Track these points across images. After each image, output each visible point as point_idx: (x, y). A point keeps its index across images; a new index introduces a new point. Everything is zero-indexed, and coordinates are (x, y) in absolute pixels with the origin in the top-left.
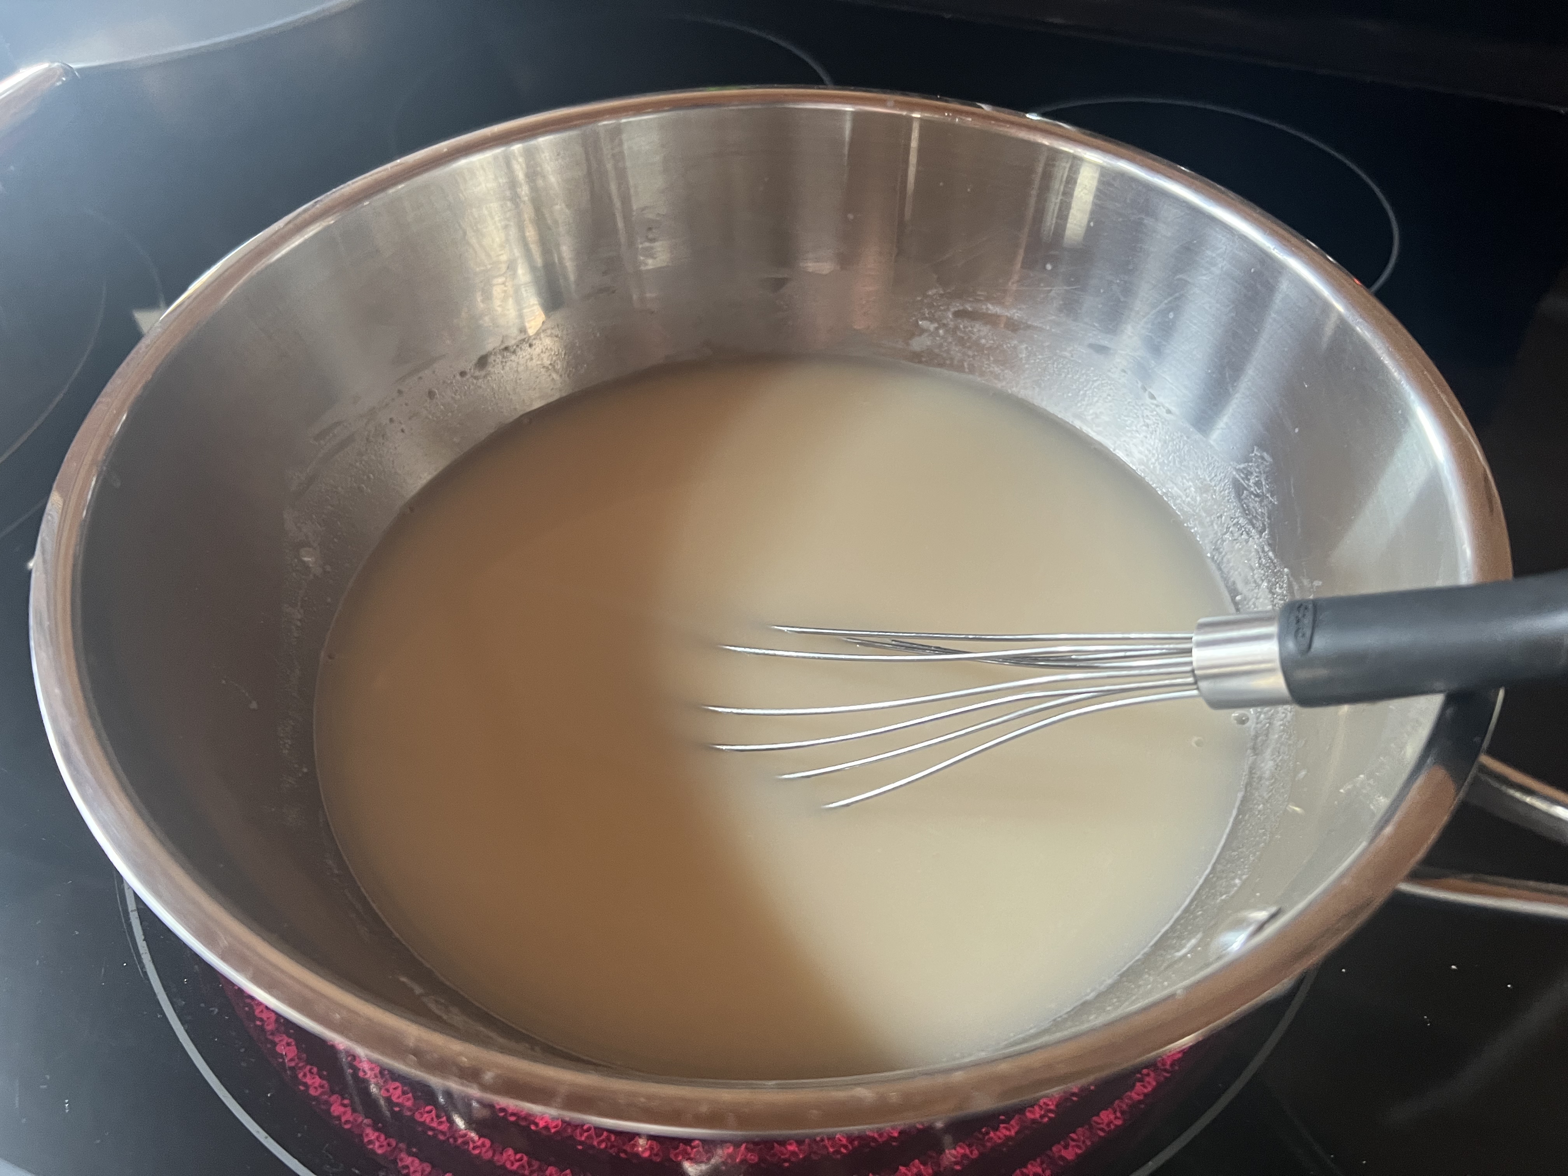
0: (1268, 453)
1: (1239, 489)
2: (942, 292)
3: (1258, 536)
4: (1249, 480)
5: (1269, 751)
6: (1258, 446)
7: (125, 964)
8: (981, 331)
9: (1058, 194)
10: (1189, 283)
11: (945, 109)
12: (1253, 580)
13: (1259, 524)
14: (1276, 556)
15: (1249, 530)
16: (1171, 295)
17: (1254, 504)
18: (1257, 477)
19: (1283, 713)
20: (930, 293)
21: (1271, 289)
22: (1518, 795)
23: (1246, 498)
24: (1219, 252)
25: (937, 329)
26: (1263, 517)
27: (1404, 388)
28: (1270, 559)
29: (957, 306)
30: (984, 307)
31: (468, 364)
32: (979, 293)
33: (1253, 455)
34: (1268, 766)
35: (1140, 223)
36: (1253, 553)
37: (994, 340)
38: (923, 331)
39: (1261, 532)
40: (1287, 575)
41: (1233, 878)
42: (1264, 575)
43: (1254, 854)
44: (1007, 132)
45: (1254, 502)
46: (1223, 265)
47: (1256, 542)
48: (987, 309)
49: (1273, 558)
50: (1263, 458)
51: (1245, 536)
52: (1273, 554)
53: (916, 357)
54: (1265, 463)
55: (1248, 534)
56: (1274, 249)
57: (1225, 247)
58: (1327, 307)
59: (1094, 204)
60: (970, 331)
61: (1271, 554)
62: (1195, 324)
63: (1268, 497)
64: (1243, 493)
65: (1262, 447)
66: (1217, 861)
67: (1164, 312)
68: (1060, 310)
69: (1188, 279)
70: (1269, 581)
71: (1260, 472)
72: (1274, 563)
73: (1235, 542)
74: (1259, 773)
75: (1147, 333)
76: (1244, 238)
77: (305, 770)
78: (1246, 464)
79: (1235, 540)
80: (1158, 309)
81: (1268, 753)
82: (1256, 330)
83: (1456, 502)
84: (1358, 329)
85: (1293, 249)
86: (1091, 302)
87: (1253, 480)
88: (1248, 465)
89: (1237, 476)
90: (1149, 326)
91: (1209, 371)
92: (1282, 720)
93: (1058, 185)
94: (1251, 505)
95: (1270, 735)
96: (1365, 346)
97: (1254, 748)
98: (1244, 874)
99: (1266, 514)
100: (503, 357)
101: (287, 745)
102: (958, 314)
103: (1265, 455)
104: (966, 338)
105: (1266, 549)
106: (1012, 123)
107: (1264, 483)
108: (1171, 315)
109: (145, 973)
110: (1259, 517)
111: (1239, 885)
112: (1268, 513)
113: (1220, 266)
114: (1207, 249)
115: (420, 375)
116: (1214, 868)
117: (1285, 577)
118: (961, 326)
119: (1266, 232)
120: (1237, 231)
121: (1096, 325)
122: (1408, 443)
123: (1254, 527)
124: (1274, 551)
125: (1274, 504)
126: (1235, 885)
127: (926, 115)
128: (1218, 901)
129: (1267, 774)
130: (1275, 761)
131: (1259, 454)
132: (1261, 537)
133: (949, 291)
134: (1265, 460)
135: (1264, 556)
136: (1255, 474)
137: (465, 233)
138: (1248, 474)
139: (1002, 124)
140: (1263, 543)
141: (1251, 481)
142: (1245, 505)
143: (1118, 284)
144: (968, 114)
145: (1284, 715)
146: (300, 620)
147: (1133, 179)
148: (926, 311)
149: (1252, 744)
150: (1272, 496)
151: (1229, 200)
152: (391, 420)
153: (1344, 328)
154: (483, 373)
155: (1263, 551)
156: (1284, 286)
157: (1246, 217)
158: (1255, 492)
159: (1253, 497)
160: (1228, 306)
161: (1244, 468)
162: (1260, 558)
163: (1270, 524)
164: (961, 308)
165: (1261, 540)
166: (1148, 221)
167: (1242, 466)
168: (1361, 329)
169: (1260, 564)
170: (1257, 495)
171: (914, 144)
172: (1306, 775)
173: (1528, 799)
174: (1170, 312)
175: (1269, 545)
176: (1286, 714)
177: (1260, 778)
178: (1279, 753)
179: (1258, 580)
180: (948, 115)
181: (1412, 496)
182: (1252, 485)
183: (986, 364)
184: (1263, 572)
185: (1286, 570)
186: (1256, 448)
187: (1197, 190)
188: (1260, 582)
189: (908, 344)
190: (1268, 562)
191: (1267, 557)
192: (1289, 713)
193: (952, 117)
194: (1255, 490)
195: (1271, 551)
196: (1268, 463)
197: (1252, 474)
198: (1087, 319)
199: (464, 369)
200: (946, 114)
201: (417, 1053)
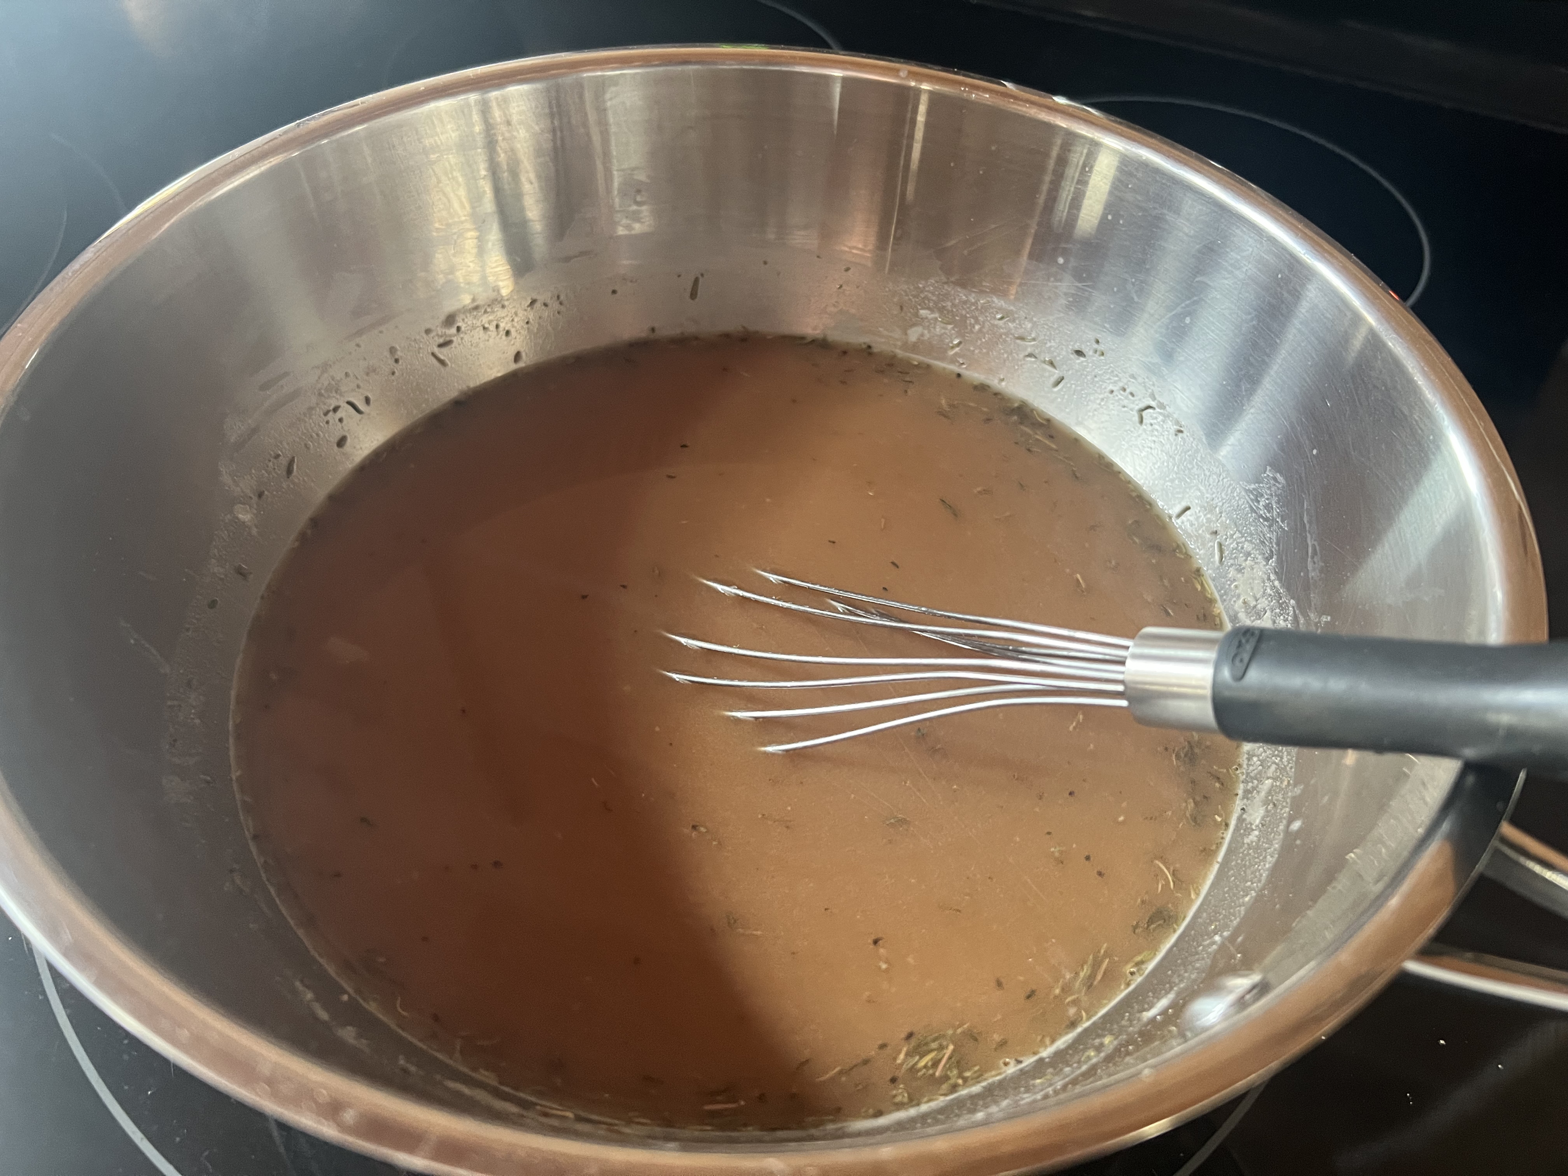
0: (1281, 474)
1: (1247, 511)
2: (944, 279)
3: (1264, 563)
4: (1258, 502)
6: (1270, 466)
9: (1072, 182)
10: (1209, 286)
11: (961, 83)
13: (1266, 550)
14: (1283, 586)
15: (1255, 556)
16: (1189, 298)
17: (1262, 528)
18: (1267, 499)
20: (933, 280)
21: (1296, 296)
22: (1537, 869)
23: (1254, 522)
24: (1245, 254)
25: (936, 319)
26: (1271, 543)
27: (1437, 412)
28: (1276, 588)
29: (960, 297)
31: (436, 321)
32: (984, 284)
33: (1265, 475)
35: (1159, 218)
36: (1258, 581)
38: (921, 321)
39: (1268, 559)
40: (1293, 607)
42: (1267, 605)
44: (1025, 112)
45: (1262, 526)
46: (1248, 268)
47: (1262, 569)
49: (1279, 587)
50: (1275, 479)
51: (1250, 562)
52: (1279, 583)
53: (913, 348)
54: (1277, 484)
55: (1254, 560)
56: (1304, 254)
57: (1251, 249)
58: (1357, 319)
59: (1111, 193)
61: (1277, 583)
62: (1213, 331)
63: (1278, 522)
64: (1252, 516)
65: (1276, 468)
67: (1181, 317)
68: (1068, 307)
69: (1209, 283)
70: (1273, 612)
71: (1271, 495)
72: (1279, 594)
75: (1161, 338)
76: (1272, 240)
78: (1257, 485)
80: (1173, 313)
82: (1278, 341)
83: (1488, 540)
84: (1390, 344)
85: (1326, 255)
86: (1100, 300)
87: (1264, 503)
88: (1259, 486)
89: (1247, 497)
90: (1163, 331)
91: (1224, 383)
93: (1072, 172)
94: (1259, 529)
96: (1397, 363)
99: (1275, 540)
102: (961, 306)
103: (1278, 476)
105: (1272, 577)
106: (1033, 103)
107: (1274, 506)
108: (1188, 320)
110: (1267, 543)
112: (1277, 539)
113: (1244, 270)
114: (1232, 251)
115: (381, 328)
117: (1291, 609)
119: (1297, 235)
120: (1267, 233)
121: (1107, 326)
122: (1436, 473)
123: (1260, 554)
124: (1280, 580)
125: (1284, 529)
127: (937, 87)
131: (1271, 476)
132: (1267, 564)
133: (953, 279)
134: (1278, 482)
135: (1270, 585)
136: (1266, 497)
137: (439, 182)
138: (1258, 496)
139: (1021, 103)
140: (1270, 571)
141: (1261, 504)
142: (1252, 529)
143: (1133, 284)
144: (986, 90)
147: (1157, 171)
148: (928, 300)
150: (1283, 521)
151: (1260, 199)
152: (347, 375)
153: (1374, 342)
155: (1269, 580)
156: (1311, 293)
157: (1277, 218)
158: (1264, 516)
159: (1261, 520)
160: (1250, 314)
161: (1254, 489)
162: (1265, 587)
163: (1278, 551)
164: (965, 299)
165: (1267, 567)
166: (1170, 217)
167: (1253, 486)
168: (1393, 345)
169: (1265, 593)
170: (1266, 519)
171: (921, 118)
173: (1549, 875)
174: (1187, 316)
175: (1276, 573)
179: (1261, 610)
180: (965, 89)
181: (1438, 529)
182: (1262, 508)
184: (1266, 602)
185: (1292, 602)
186: (1268, 468)
187: (1225, 186)
189: (906, 334)
190: (1273, 592)
191: (1272, 586)
193: (968, 92)
194: (1265, 513)
195: (1278, 580)
196: (1280, 486)
197: (1262, 495)
198: (1097, 319)
199: (428, 326)
200: (963, 89)
201: (271, 1082)
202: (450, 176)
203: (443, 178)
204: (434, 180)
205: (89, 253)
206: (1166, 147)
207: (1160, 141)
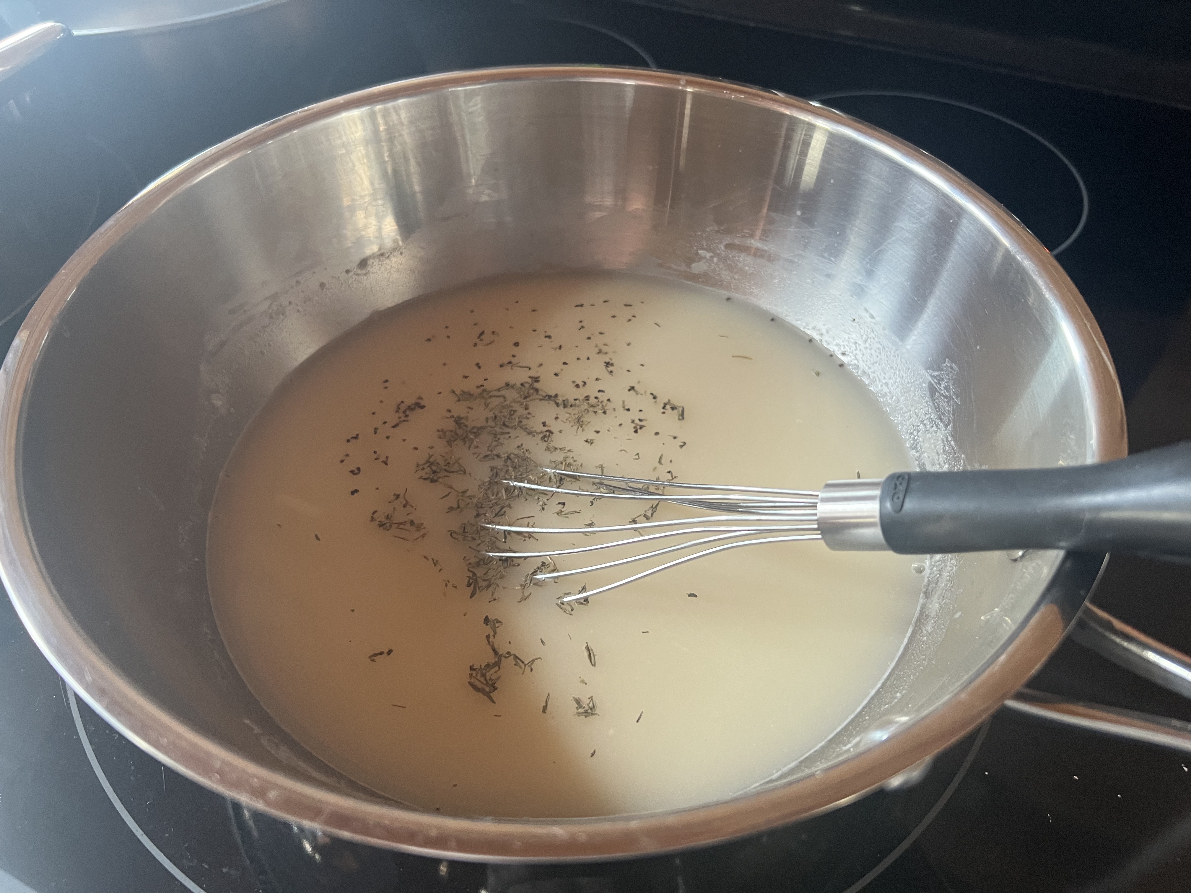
0: (956, 364)
1: (933, 391)
2: (716, 229)
3: (944, 429)
4: (940, 384)
5: (936, 596)
6: (948, 358)
7: (54, 697)
8: (744, 260)
11: (724, 88)
12: (938, 462)
13: (945, 419)
14: (956, 445)
15: (938, 423)
17: (943, 403)
18: (947, 382)
19: (950, 567)
20: (708, 229)
22: (1118, 640)
23: (937, 399)
24: (926, 206)
25: (712, 257)
26: (949, 414)
28: (952, 446)
29: (728, 240)
30: (748, 242)
31: (353, 265)
32: (744, 231)
33: (945, 365)
34: (934, 606)
36: (940, 442)
37: (754, 268)
38: (701, 258)
39: (946, 426)
40: (963, 460)
41: (896, 693)
42: (946, 459)
43: (914, 675)
45: (943, 402)
46: (929, 216)
47: (942, 433)
48: (751, 243)
49: (954, 446)
50: (951, 368)
51: (934, 428)
52: (954, 443)
53: (695, 278)
54: (953, 372)
55: (937, 426)
57: (931, 202)
60: (737, 260)
61: (953, 443)
63: (954, 399)
64: (935, 394)
65: (952, 359)
66: (888, 679)
68: (806, 247)
70: (950, 464)
71: (949, 379)
72: (954, 450)
73: (927, 432)
74: (927, 613)
77: (197, 559)
78: (939, 372)
79: (927, 431)
81: (935, 599)
86: (827, 240)
87: (944, 386)
88: (941, 373)
89: (932, 381)
92: (949, 572)
94: (941, 404)
95: (939, 583)
97: (925, 593)
98: (904, 690)
99: (952, 412)
100: (380, 261)
101: (185, 540)
102: (728, 246)
103: (954, 365)
104: (733, 265)
105: (950, 439)
107: (951, 387)
109: (68, 704)
110: (946, 414)
111: (899, 698)
113: (927, 217)
115: (314, 270)
116: (884, 684)
117: (962, 461)
118: (731, 256)
123: (941, 422)
124: (955, 441)
125: (958, 403)
126: (896, 698)
127: (696, 89)
128: (882, 709)
129: (933, 614)
130: (940, 604)
131: (949, 365)
132: (946, 429)
133: (722, 228)
134: (953, 370)
135: (948, 444)
136: (945, 380)
137: (354, 165)
138: (940, 380)
140: (948, 434)
141: (942, 386)
142: (936, 404)
143: (850, 229)
144: (743, 92)
145: (950, 569)
146: (206, 448)
148: (705, 243)
149: (925, 589)
150: (957, 398)
152: (290, 303)
154: (364, 272)
155: (947, 440)
158: (944, 394)
159: (942, 398)
160: (932, 248)
161: (937, 375)
162: (944, 446)
163: (954, 420)
164: (731, 242)
165: (946, 432)
167: (936, 373)
169: (944, 451)
170: (946, 397)
171: (688, 111)
172: (961, 616)
173: (1125, 644)
175: (952, 436)
176: (953, 568)
177: (927, 616)
178: (944, 597)
179: (942, 463)
180: (727, 92)
182: (943, 389)
183: (748, 286)
184: (945, 456)
185: (963, 456)
186: (947, 360)
188: (943, 465)
189: (690, 268)
190: (950, 449)
191: (949, 445)
192: (954, 567)
193: (729, 93)
194: (945, 393)
195: (953, 441)
196: (955, 373)
197: (943, 380)
198: (826, 255)
199: (348, 268)
200: (725, 92)
201: (221, 773)
202: (362, 162)
203: (357, 164)
204: (350, 165)
205: (110, 222)
206: (870, 131)
207: (866, 126)
